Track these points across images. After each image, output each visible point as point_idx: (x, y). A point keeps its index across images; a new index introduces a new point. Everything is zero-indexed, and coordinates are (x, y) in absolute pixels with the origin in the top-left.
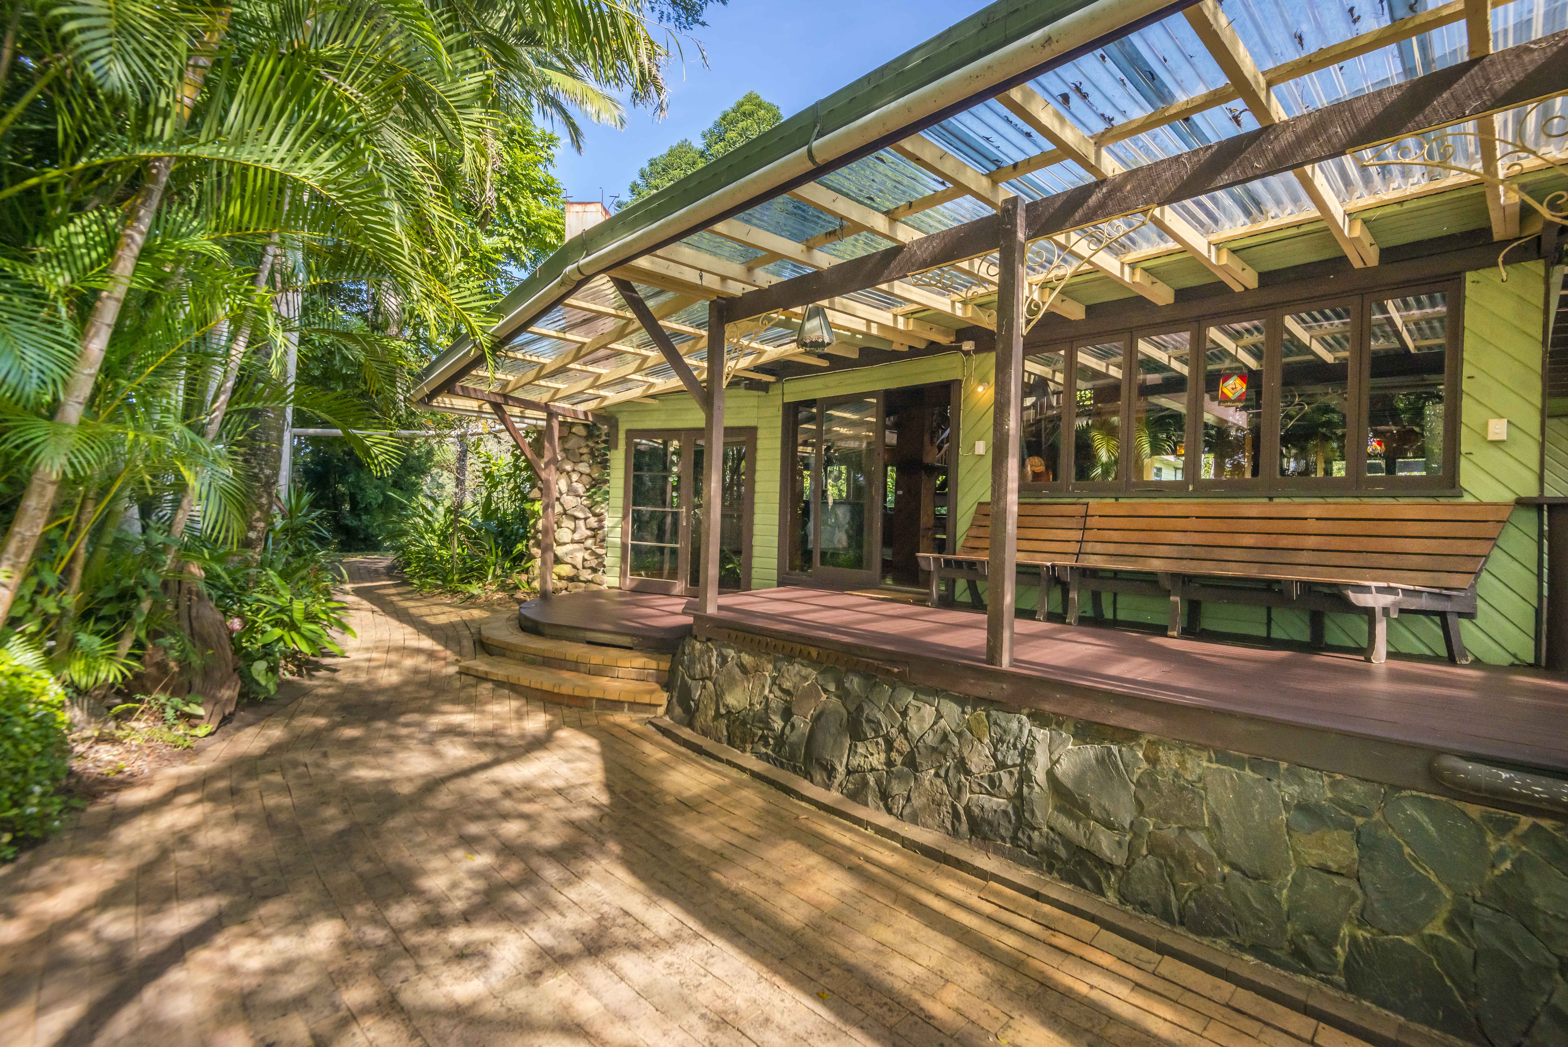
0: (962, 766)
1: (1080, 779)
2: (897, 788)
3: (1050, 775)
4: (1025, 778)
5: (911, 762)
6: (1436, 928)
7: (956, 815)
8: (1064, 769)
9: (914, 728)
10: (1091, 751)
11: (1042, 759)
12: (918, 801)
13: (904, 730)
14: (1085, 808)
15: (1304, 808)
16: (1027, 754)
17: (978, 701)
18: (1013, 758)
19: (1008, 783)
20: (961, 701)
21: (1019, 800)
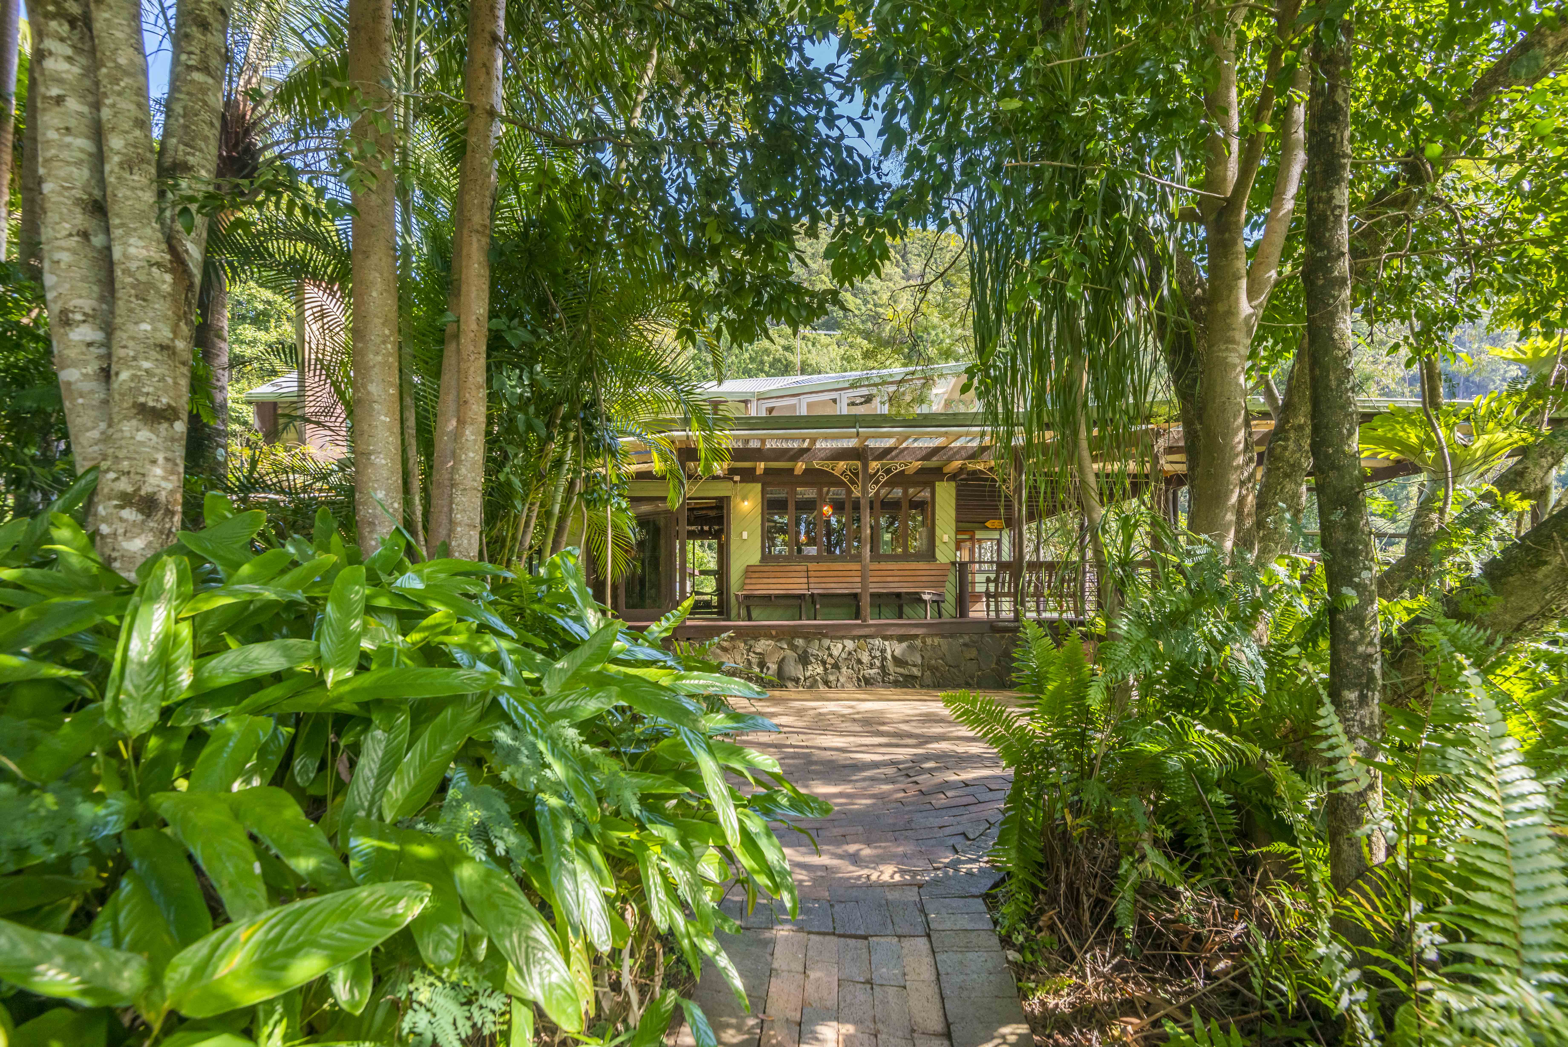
0: (859, 662)
1: (903, 654)
2: (832, 678)
3: (893, 656)
4: (884, 659)
5: (836, 666)
6: (993, 666)
7: (859, 680)
8: (897, 653)
9: (835, 653)
10: (904, 645)
11: (889, 651)
12: (842, 680)
13: (831, 655)
14: (907, 663)
15: (965, 645)
16: (883, 651)
17: (859, 637)
18: (878, 654)
19: (878, 663)
20: (853, 638)
21: (883, 667)
